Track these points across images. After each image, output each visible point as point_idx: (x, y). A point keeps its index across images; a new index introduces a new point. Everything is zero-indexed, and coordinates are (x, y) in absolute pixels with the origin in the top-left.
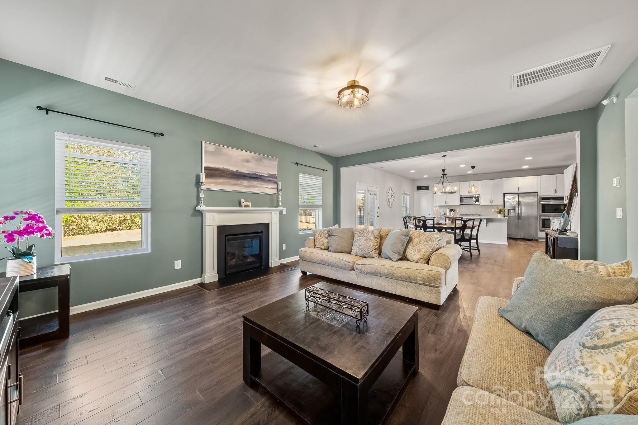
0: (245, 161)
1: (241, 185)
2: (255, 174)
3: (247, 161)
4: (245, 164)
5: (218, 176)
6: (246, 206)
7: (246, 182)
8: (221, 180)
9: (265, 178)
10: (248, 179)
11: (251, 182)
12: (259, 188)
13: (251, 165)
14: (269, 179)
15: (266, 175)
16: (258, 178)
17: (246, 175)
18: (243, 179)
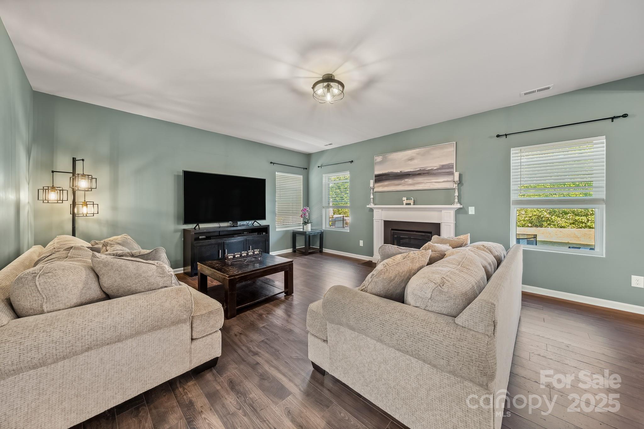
0: (409, 160)
1: (405, 184)
2: (420, 169)
3: (411, 159)
4: (410, 162)
5: (385, 180)
6: (407, 204)
7: (410, 180)
8: (386, 183)
9: (434, 171)
10: (413, 177)
11: (415, 179)
12: (425, 184)
13: (415, 162)
14: (439, 171)
15: (435, 168)
16: (424, 173)
17: (410, 173)
18: (407, 178)
